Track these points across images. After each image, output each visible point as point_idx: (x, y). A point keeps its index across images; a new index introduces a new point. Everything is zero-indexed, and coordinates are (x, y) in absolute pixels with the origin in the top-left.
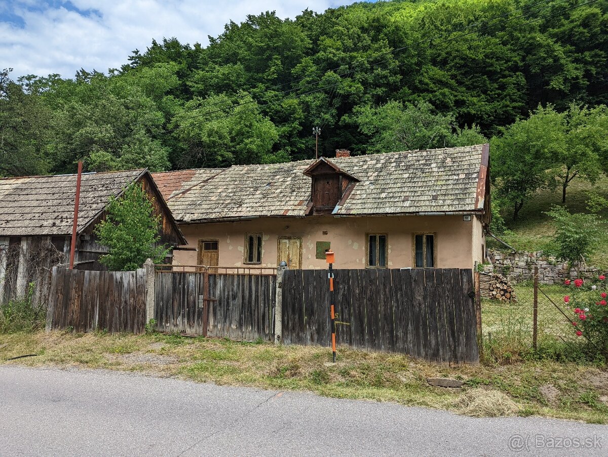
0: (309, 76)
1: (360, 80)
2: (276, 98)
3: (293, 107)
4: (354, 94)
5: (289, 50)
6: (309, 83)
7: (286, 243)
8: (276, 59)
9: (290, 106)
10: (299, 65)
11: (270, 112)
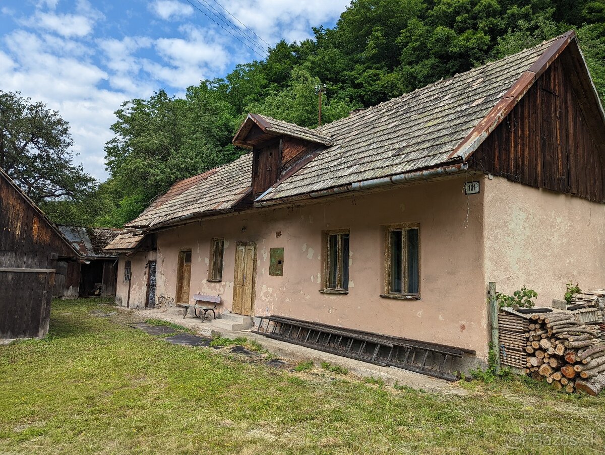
0: (416, 41)
1: (486, 28)
2: (375, 78)
3: (390, 83)
4: (473, 48)
5: (393, 17)
6: (415, 49)
7: (242, 251)
8: (377, 31)
9: (387, 82)
10: (404, 31)
11: (366, 95)
